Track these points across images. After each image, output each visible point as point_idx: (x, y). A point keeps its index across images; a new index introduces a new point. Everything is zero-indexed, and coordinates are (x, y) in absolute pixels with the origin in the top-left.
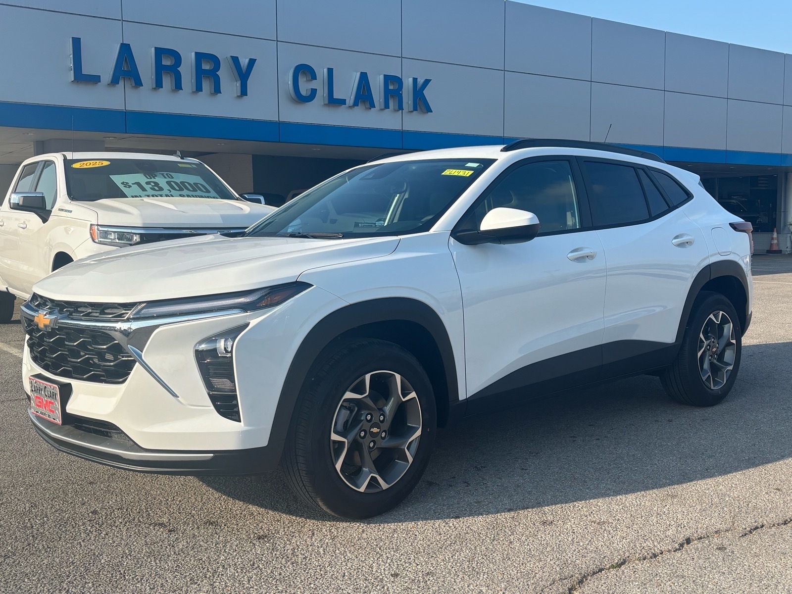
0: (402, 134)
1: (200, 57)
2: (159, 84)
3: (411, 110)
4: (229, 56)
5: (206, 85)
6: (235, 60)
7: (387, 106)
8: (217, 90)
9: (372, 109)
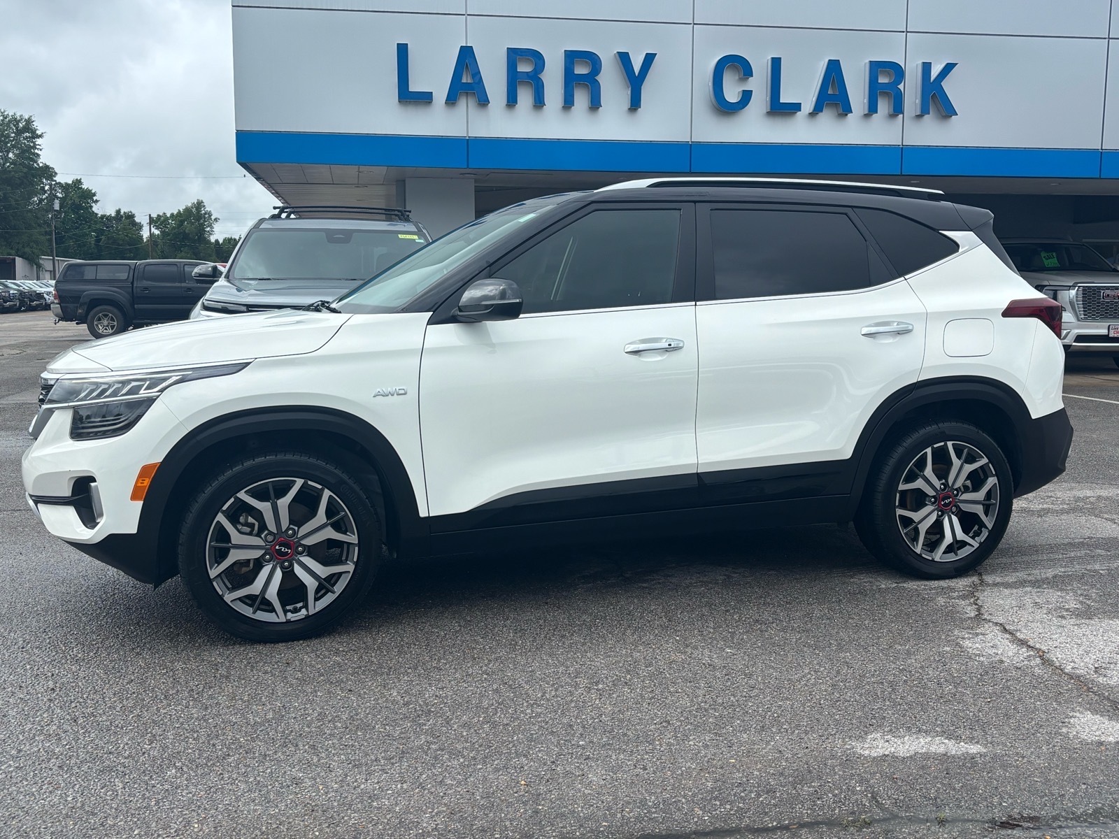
0: (902, 151)
1: (572, 57)
3: (918, 113)
4: (615, 52)
6: (624, 58)
7: (872, 109)
9: (850, 115)
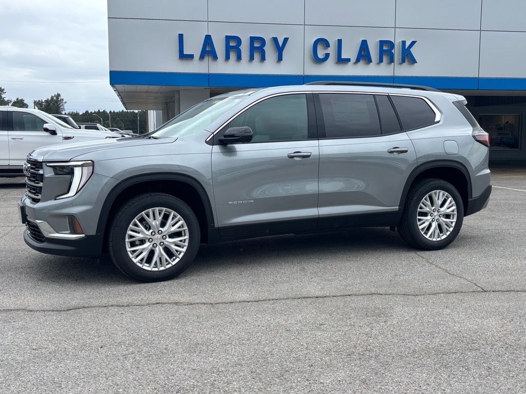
0: (394, 78)
1: (253, 39)
2: (227, 58)
3: (401, 62)
4: (271, 37)
5: (257, 56)
6: (275, 40)
7: (381, 61)
8: (263, 59)
9: (371, 63)
